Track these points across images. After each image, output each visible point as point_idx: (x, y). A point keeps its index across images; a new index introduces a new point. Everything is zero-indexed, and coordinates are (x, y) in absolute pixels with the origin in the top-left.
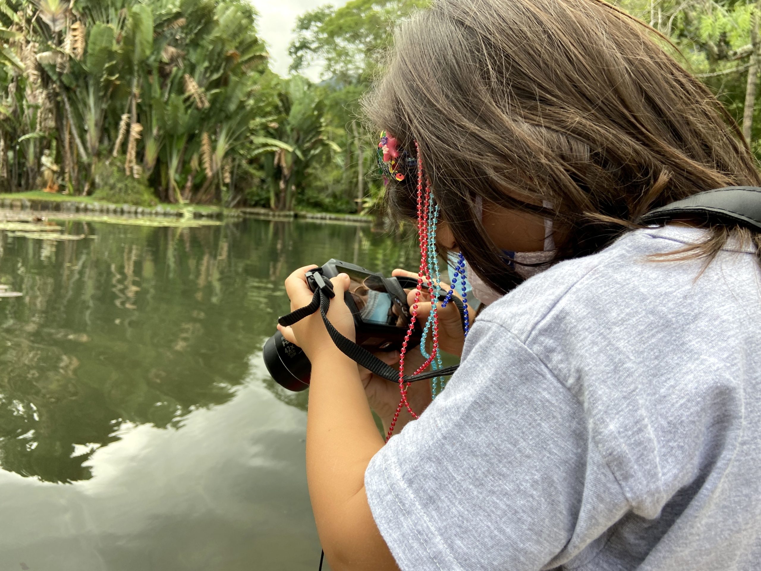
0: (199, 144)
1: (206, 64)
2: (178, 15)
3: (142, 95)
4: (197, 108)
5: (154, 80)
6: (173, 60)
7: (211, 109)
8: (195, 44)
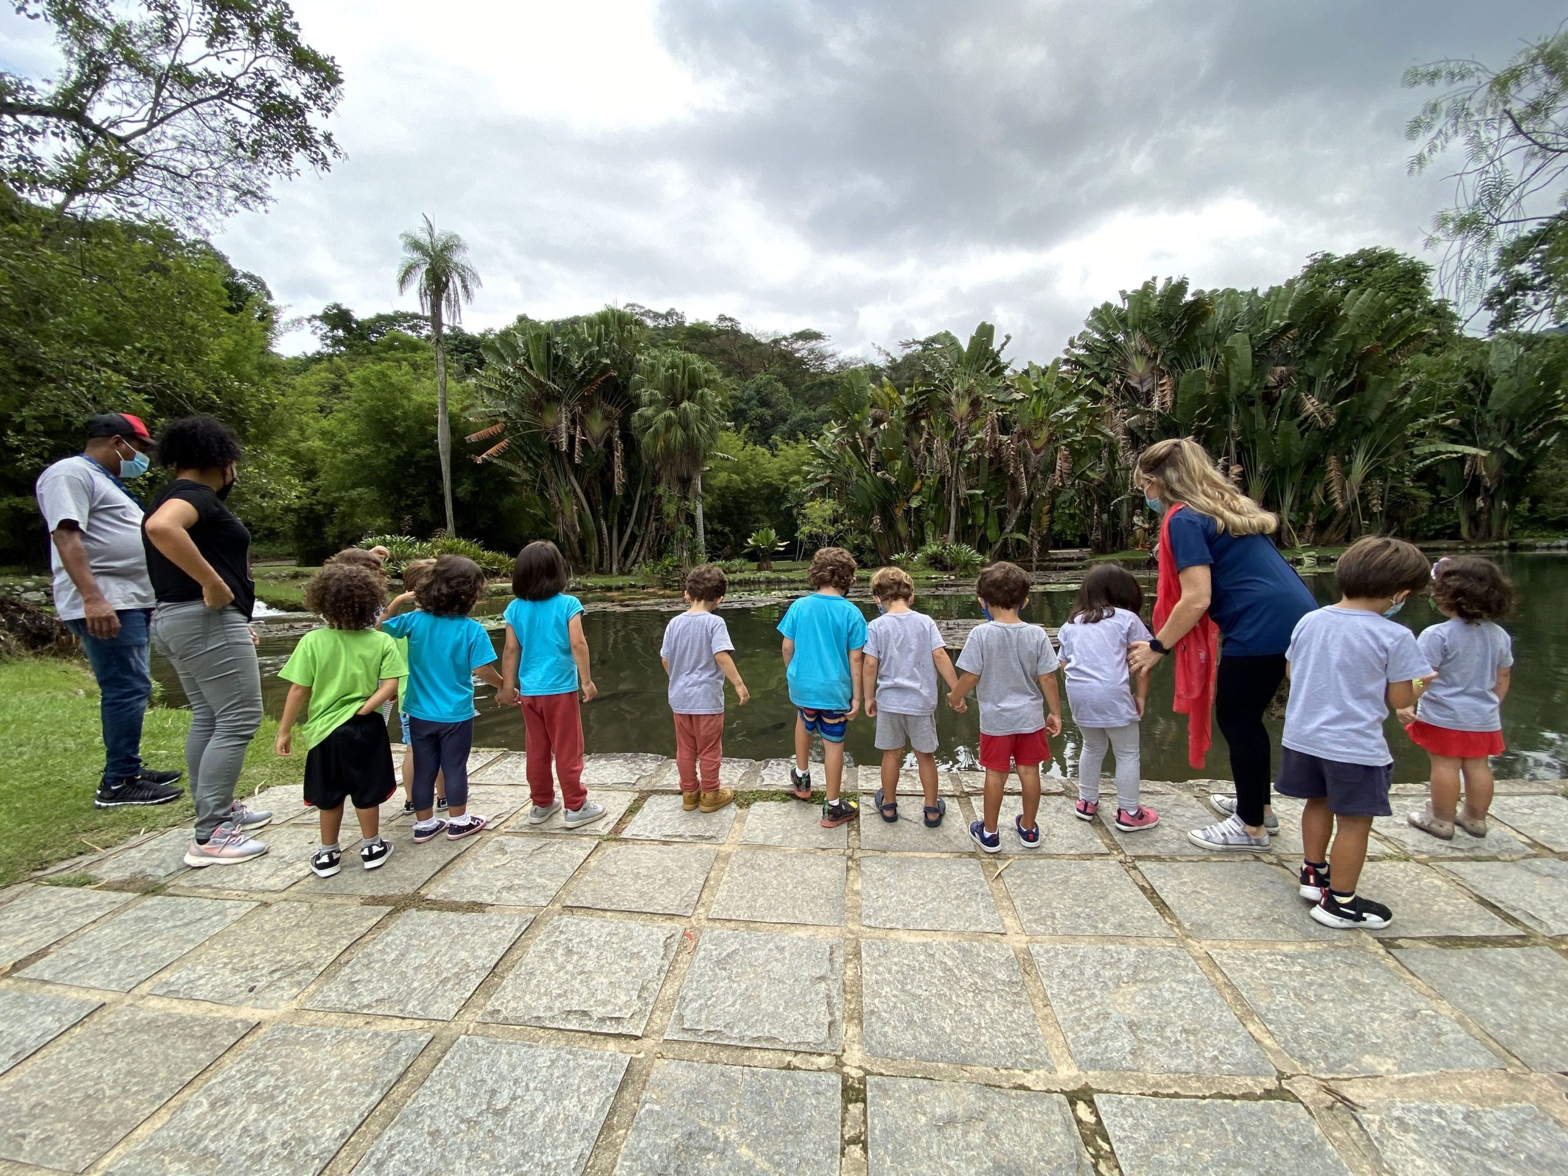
0: (1324, 471)
1: (1330, 372)
2: (1288, 328)
3: (1242, 432)
4: (1319, 429)
5: (1258, 410)
6: (1282, 381)
7: (1338, 424)
8: (1313, 353)
